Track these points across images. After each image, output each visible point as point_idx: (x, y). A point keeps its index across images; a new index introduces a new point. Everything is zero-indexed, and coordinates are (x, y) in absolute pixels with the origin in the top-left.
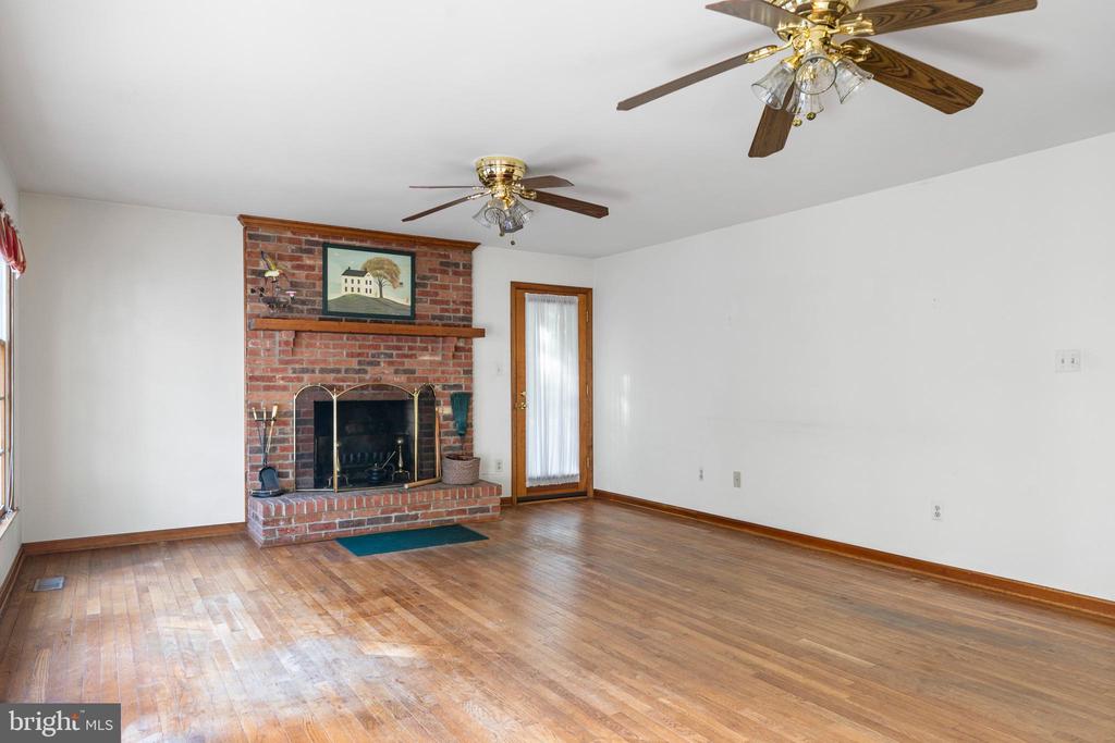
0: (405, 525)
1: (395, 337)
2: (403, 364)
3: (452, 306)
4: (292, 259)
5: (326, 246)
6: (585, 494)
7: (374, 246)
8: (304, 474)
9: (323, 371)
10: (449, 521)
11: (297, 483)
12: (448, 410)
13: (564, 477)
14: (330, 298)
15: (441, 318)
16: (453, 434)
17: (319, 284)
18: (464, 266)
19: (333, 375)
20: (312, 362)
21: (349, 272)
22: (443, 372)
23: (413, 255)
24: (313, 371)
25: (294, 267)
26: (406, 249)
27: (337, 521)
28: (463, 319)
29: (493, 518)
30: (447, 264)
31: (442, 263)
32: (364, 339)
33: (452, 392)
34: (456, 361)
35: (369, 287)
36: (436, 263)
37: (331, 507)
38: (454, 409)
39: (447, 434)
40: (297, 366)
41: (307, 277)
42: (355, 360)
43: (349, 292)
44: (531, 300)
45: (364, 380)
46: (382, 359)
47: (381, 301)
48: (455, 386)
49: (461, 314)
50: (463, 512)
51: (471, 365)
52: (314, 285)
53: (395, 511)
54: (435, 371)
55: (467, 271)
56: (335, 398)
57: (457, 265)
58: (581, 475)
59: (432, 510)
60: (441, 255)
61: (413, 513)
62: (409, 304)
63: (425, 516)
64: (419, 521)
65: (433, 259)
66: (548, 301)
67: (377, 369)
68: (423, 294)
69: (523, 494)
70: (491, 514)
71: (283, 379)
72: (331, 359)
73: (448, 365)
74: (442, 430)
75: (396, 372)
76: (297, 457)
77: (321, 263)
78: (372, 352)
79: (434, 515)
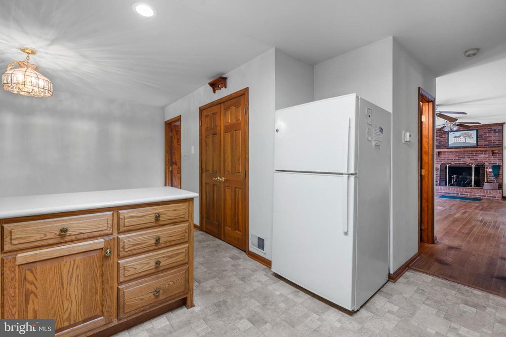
0: (463, 196)
1: (470, 151)
2: (473, 158)
3: (493, 141)
4: (439, 136)
5: (449, 132)
8: (442, 182)
9: (448, 160)
11: (440, 184)
12: (490, 170)
14: (449, 143)
15: (488, 145)
16: (492, 176)
17: (447, 141)
18: (499, 130)
19: (450, 161)
20: (445, 158)
21: (455, 137)
22: (489, 160)
23: (477, 130)
24: (445, 160)
25: (440, 138)
26: (475, 129)
27: (443, 192)
28: (498, 145)
29: (497, 200)
30: (491, 130)
31: (489, 131)
33: (493, 165)
34: (494, 156)
35: (461, 140)
36: (486, 130)
37: (441, 189)
38: (493, 170)
39: (490, 176)
41: (444, 139)
42: (457, 157)
43: (455, 141)
45: (460, 162)
46: (466, 157)
47: (466, 143)
48: (494, 163)
49: (498, 143)
51: (502, 157)
52: (445, 141)
53: (460, 192)
54: (486, 159)
55: (501, 131)
56: (448, 165)
57: (495, 130)
59: (473, 194)
60: (489, 129)
61: (466, 194)
62: (476, 142)
63: (471, 195)
64: (468, 196)
67: (465, 159)
68: (481, 139)
70: (496, 198)
72: (450, 157)
73: (491, 157)
74: (488, 175)
75: (471, 160)
76: (440, 178)
77: (447, 136)
78: (462, 155)
79: (473, 195)
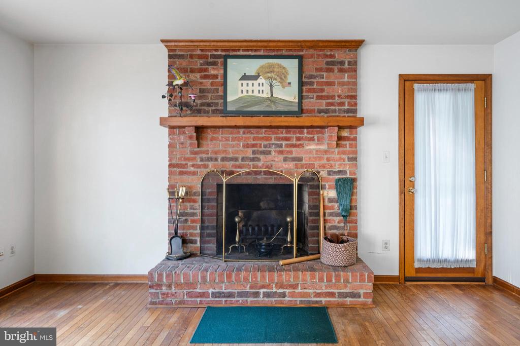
0: (272, 302)
1: (284, 131)
2: (291, 152)
3: (337, 100)
4: (200, 70)
5: (226, 57)
6: (482, 280)
7: (266, 54)
8: (209, 242)
9: (223, 159)
10: (317, 302)
11: (201, 249)
12: (333, 194)
13: (457, 261)
14: (228, 100)
15: (326, 111)
16: (338, 215)
17: (221, 89)
18: (349, 63)
19: (232, 163)
20: (216, 153)
21: (245, 77)
22: (328, 160)
23: (301, 59)
24: (216, 160)
25: (201, 77)
26: (295, 53)
27: (211, 291)
28: (348, 111)
29: (364, 304)
30: (333, 63)
31: (327, 63)
32: (257, 133)
33: (337, 177)
34: (341, 149)
35: (261, 88)
36: (322, 62)
37: (204, 279)
38: (339, 193)
39: (331, 214)
40: (204, 156)
41: (212, 84)
42: (250, 150)
43: (245, 93)
44: (420, 90)
45: (257, 167)
46: (273, 149)
47: (272, 99)
48: (340, 172)
49: (346, 107)
50: (332, 295)
51: (356, 152)
52: (217, 90)
53: (263, 287)
54: (321, 159)
55: (353, 68)
56: (224, 181)
57: (342, 63)
58: (478, 260)
59: (299, 290)
60: (326, 56)
61: (281, 291)
62: (297, 100)
63: (292, 295)
64: (287, 299)
65: (320, 59)
66: (440, 90)
67: (269, 157)
68: (309, 91)
69: (412, 274)
70: (362, 299)
71: (193, 166)
72: (230, 150)
73: (333, 152)
74: (327, 211)
75: (285, 160)
76: (202, 228)
77: (222, 72)
78: (264, 143)
79: (301, 295)
